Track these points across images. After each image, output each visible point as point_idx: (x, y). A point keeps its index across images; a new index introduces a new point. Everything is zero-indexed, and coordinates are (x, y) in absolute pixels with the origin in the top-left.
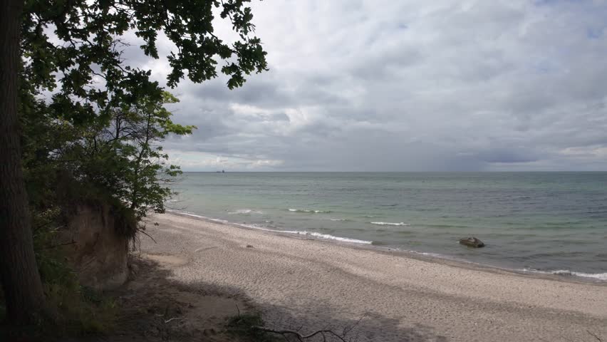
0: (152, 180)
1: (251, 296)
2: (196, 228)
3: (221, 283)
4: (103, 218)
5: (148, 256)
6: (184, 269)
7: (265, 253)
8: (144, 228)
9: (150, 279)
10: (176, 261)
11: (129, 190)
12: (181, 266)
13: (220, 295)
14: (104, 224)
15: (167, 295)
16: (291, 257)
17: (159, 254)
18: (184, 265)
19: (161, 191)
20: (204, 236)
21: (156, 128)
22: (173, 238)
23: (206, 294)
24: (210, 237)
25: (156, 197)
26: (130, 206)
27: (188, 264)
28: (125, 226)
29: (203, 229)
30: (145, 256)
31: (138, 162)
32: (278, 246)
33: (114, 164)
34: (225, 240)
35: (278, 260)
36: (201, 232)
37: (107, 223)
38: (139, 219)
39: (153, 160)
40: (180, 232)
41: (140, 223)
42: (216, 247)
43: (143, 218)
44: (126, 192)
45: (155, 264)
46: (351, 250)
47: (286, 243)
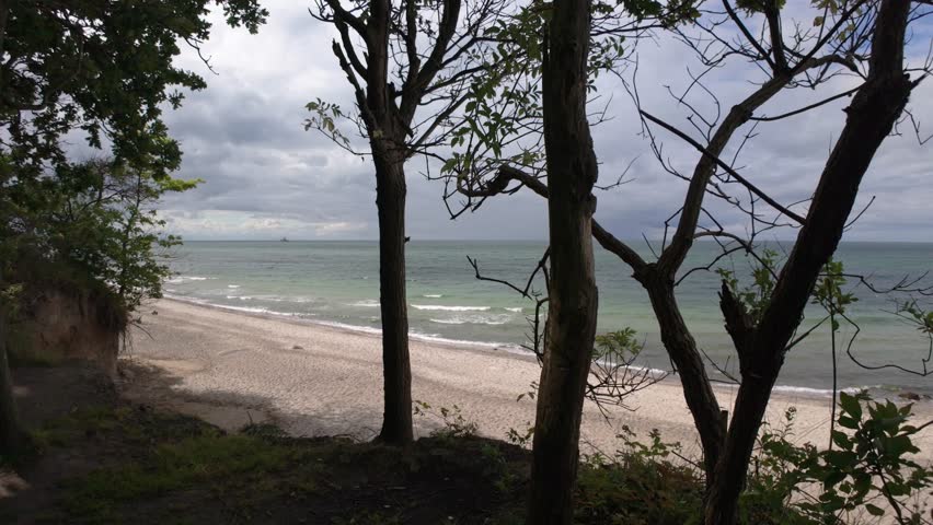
0: (146, 256)
1: (278, 406)
2: (227, 325)
3: (244, 392)
4: (81, 308)
5: (151, 361)
6: (197, 376)
7: (317, 355)
8: (139, 321)
9: (149, 389)
10: (187, 366)
11: (115, 269)
12: (195, 372)
13: (238, 405)
14: (82, 314)
15: (168, 407)
16: (350, 360)
17: (165, 359)
18: (199, 371)
19: (157, 270)
20: (234, 334)
21: (149, 184)
22: (190, 338)
23: (221, 404)
24: (245, 337)
25: (152, 277)
26: (118, 291)
27: (204, 370)
28: (111, 318)
29: (236, 326)
30: (145, 362)
31: (127, 232)
32: (339, 346)
33: (91, 235)
34: (264, 340)
35: (330, 363)
36: (232, 330)
37: (86, 313)
38: (131, 308)
39: (146, 228)
40: (200, 330)
41: (133, 313)
42: (248, 350)
43: (137, 307)
44: (113, 272)
45: (159, 370)
46: (440, 350)
47: (352, 342)
